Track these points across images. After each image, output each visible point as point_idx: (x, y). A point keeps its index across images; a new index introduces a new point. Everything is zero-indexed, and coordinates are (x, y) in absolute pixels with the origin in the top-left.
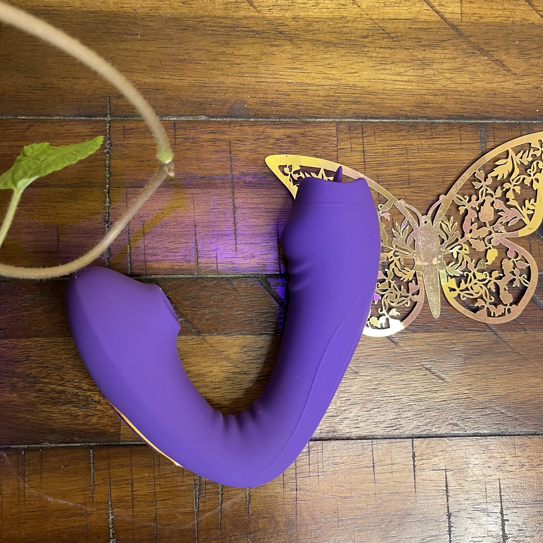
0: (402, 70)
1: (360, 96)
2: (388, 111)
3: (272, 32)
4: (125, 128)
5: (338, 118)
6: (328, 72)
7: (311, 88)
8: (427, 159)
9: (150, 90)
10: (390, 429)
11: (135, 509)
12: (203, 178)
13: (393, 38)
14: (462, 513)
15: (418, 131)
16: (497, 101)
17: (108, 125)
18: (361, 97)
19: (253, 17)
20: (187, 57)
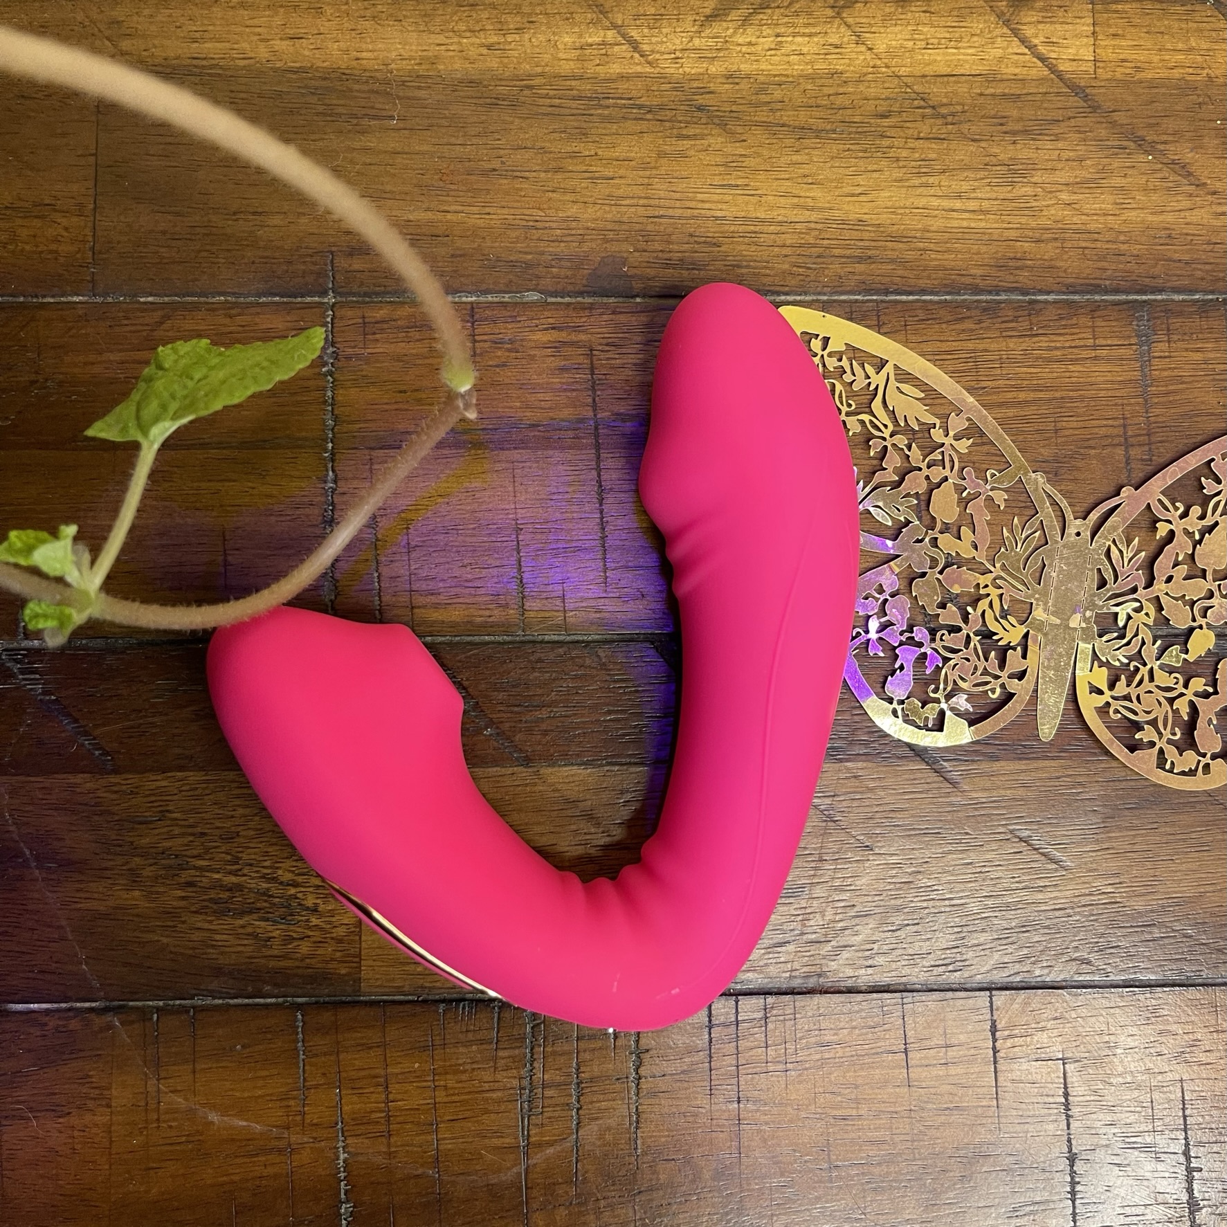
0: (965, 186)
1: (873, 244)
2: (934, 276)
3: (682, 107)
4: (367, 320)
5: (825, 294)
6: (802, 194)
7: (765, 229)
8: (1019, 382)
9: (418, 237)
10: (941, 969)
11: (392, 1140)
12: (533, 426)
13: (944, 117)
14: (1100, 1154)
15: (1000, 320)
16: (1175, 251)
17: (331, 313)
18: (876, 248)
19: (638, 76)
20: (496, 164)
